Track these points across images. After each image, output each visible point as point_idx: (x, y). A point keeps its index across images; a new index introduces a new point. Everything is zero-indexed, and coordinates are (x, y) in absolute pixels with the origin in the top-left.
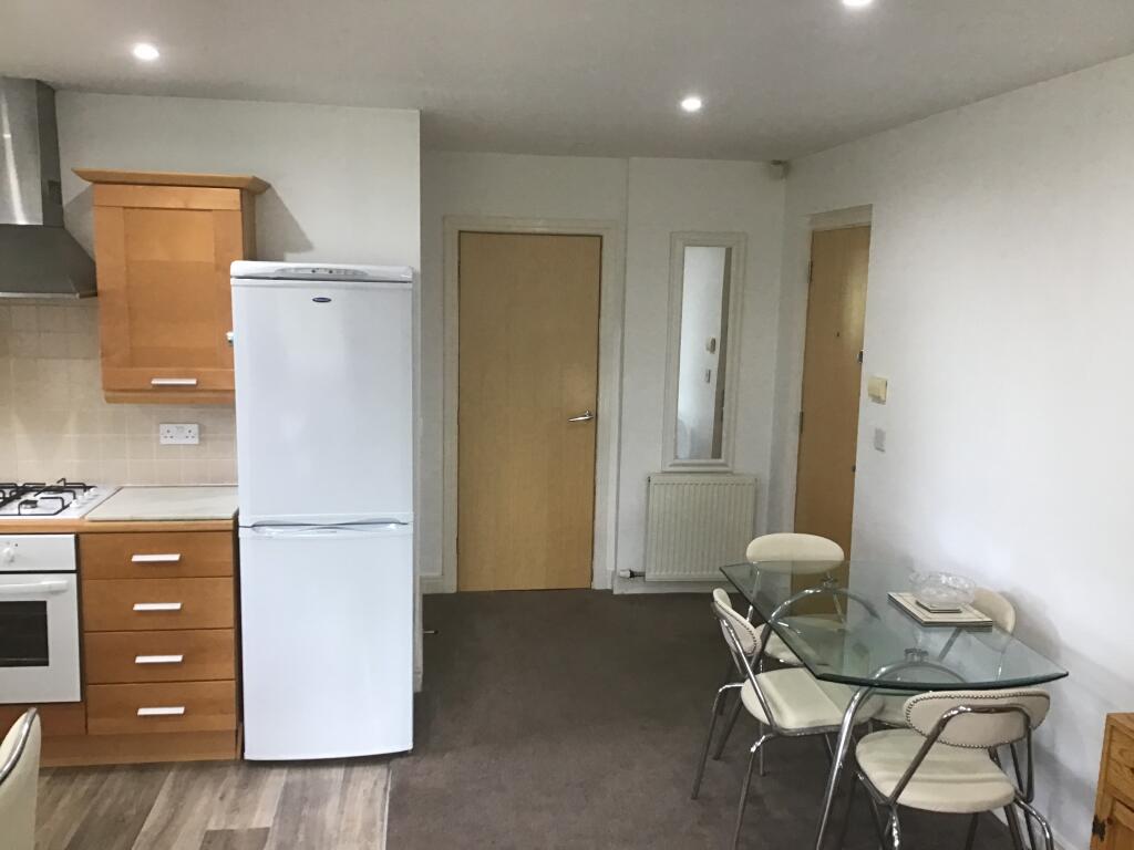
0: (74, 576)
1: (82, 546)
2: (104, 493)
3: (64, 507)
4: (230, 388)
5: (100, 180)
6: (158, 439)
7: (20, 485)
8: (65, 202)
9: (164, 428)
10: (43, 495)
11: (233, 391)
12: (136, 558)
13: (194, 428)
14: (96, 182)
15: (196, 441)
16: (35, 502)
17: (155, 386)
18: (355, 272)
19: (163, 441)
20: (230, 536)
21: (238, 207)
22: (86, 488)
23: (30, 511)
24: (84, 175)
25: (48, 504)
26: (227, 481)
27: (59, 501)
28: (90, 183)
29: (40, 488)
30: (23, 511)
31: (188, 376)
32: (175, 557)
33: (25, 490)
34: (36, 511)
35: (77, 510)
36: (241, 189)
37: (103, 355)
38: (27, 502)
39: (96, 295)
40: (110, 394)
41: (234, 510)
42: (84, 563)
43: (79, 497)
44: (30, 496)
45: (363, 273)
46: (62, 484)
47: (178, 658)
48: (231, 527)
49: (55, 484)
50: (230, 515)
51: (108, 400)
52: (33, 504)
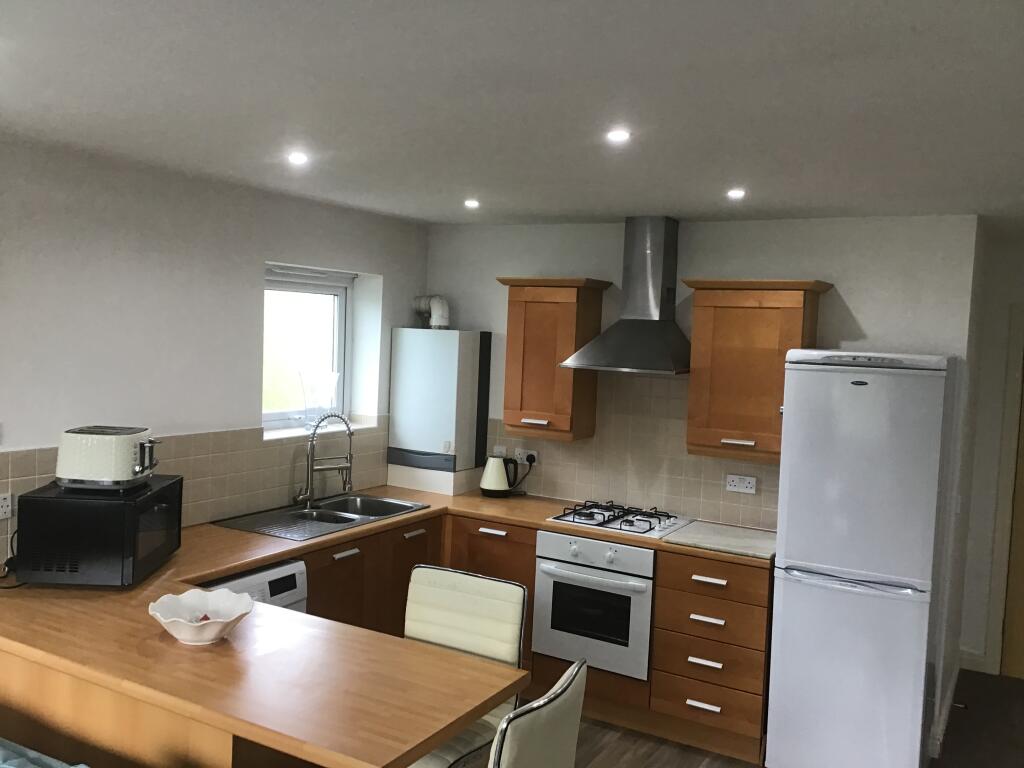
0: (651, 582)
1: (659, 560)
2: (681, 522)
3: (651, 529)
4: (776, 450)
5: (700, 287)
6: (725, 486)
7: (626, 508)
8: (677, 302)
9: (730, 478)
10: (638, 517)
11: (779, 453)
12: (695, 577)
13: (753, 480)
14: (697, 289)
15: (753, 491)
16: (633, 522)
17: (724, 443)
18: (892, 360)
19: (729, 488)
20: (767, 574)
21: (802, 305)
22: (669, 517)
23: (627, 528)
24: (690, 284)
25: (641, 524)
26: (770, 528)
27: (648, 524)
28: (693, 290)
29: (638, 512)
30: (623, 527)
31: (748, 439)
32: (724, 582)
33: (629, 512)
34: (632, 528)
35: (659, 533)
36: (805, 291)
37: (689, 418)
38: (627, 521)
39: (689, 371)
40: (692, 448)
41: (772, 553)
42: (659, 573)
43: (662, 523)
44: (630, 518)
45: (901, 362)
46: (653, 511)
47: (719, 666)
48: (768, 566)
49: (649, 511)
50: (768, 556)
51: (690, 452)
52: (631, 523)
